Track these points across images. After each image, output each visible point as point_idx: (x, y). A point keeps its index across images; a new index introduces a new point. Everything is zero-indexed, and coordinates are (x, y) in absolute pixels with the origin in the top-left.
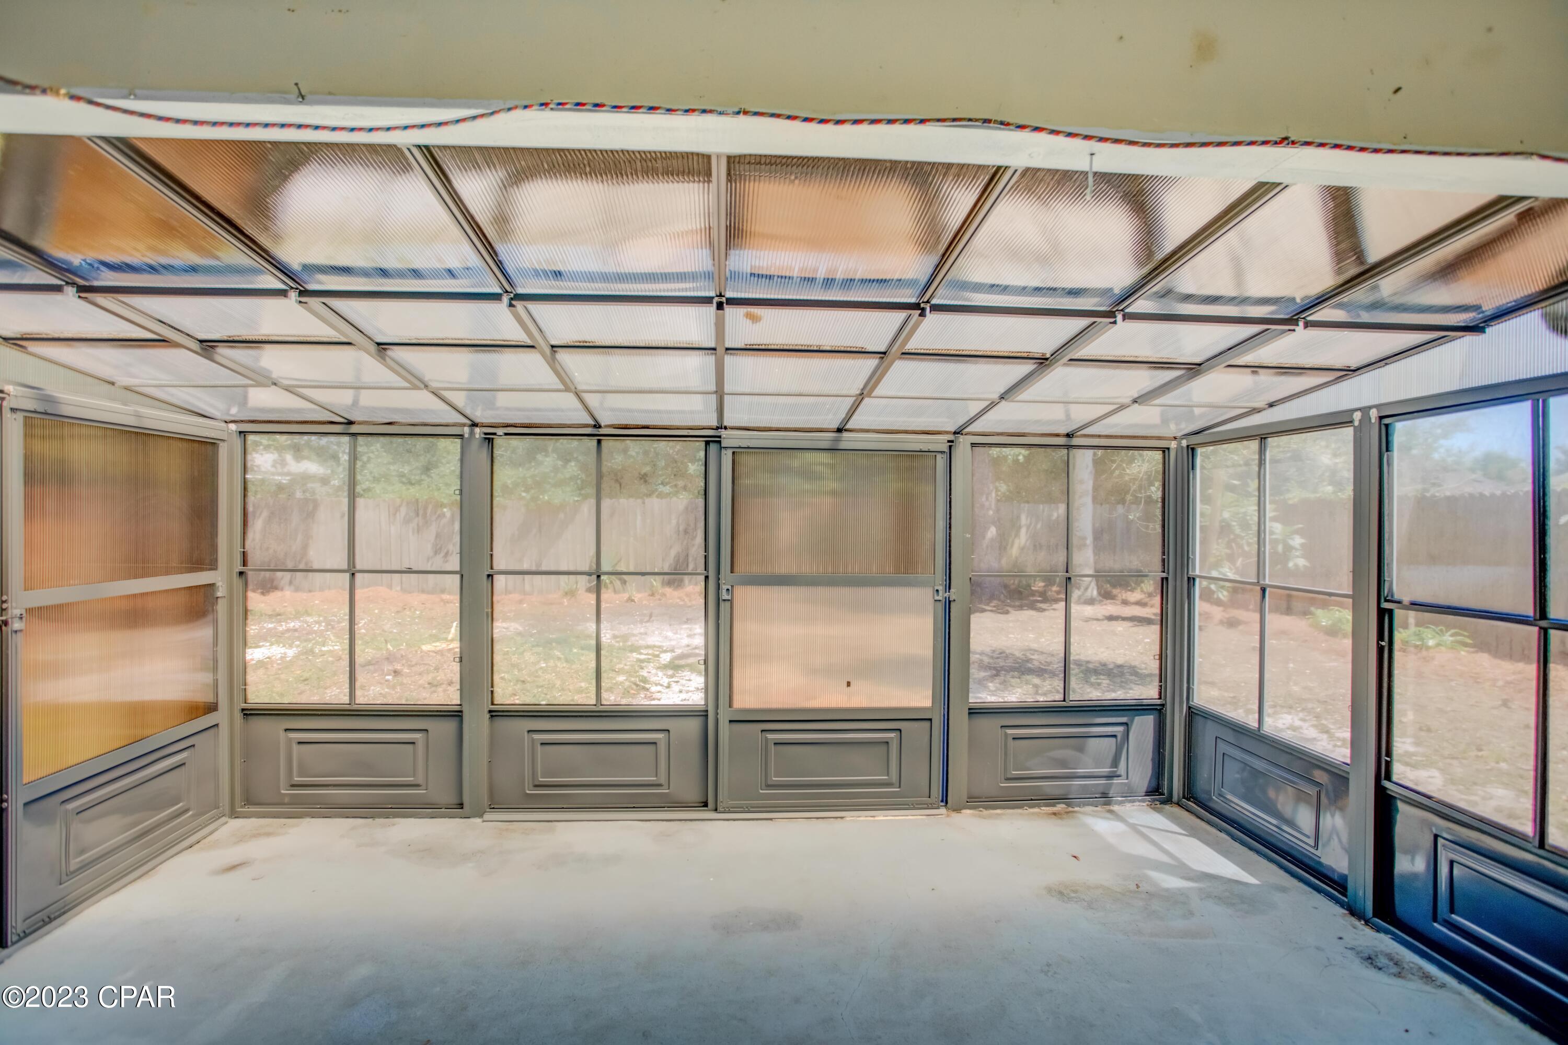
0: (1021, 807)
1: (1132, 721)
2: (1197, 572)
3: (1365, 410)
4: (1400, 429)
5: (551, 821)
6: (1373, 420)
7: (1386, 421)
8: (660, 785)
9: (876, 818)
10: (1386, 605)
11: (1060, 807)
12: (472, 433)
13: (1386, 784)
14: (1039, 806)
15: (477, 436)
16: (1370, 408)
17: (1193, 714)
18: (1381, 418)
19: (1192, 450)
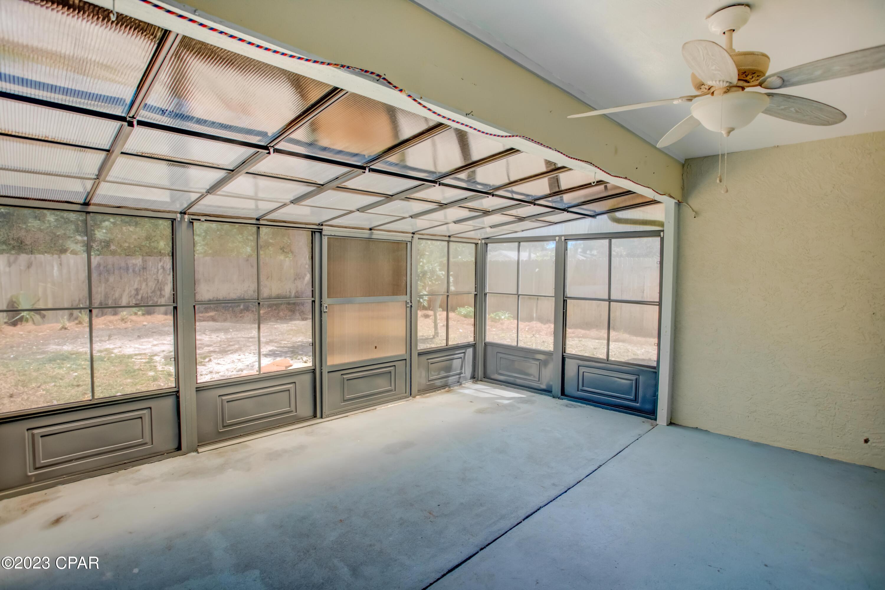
0: (435, 391)
1: (466, 351)
2: (487, 291)
3: (560, 236)
4: (570, 244)
5: (241, 443)
6: (563, 240)
7: (566, 241)
8: (292, 411)
9: (388, 406)
10: (565, 299)
11: (447, 389)
12: (182, 219)
13: (564, 354)
14: (440, 390)
15: (186, 220)
16: (562, 236)
17: (486, 344)
18: (565, 240)
19: (486, 244)
